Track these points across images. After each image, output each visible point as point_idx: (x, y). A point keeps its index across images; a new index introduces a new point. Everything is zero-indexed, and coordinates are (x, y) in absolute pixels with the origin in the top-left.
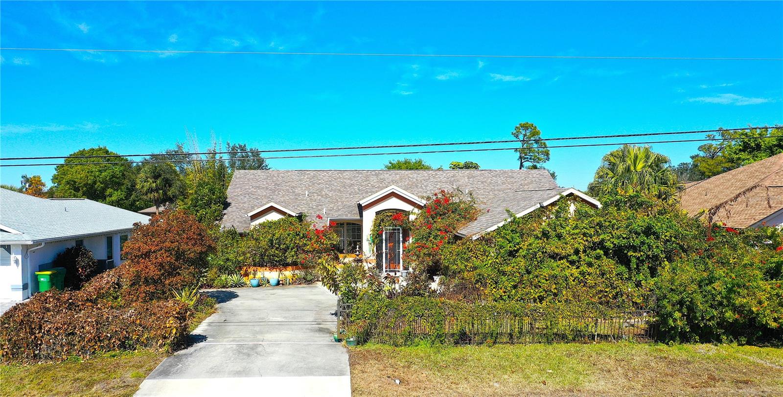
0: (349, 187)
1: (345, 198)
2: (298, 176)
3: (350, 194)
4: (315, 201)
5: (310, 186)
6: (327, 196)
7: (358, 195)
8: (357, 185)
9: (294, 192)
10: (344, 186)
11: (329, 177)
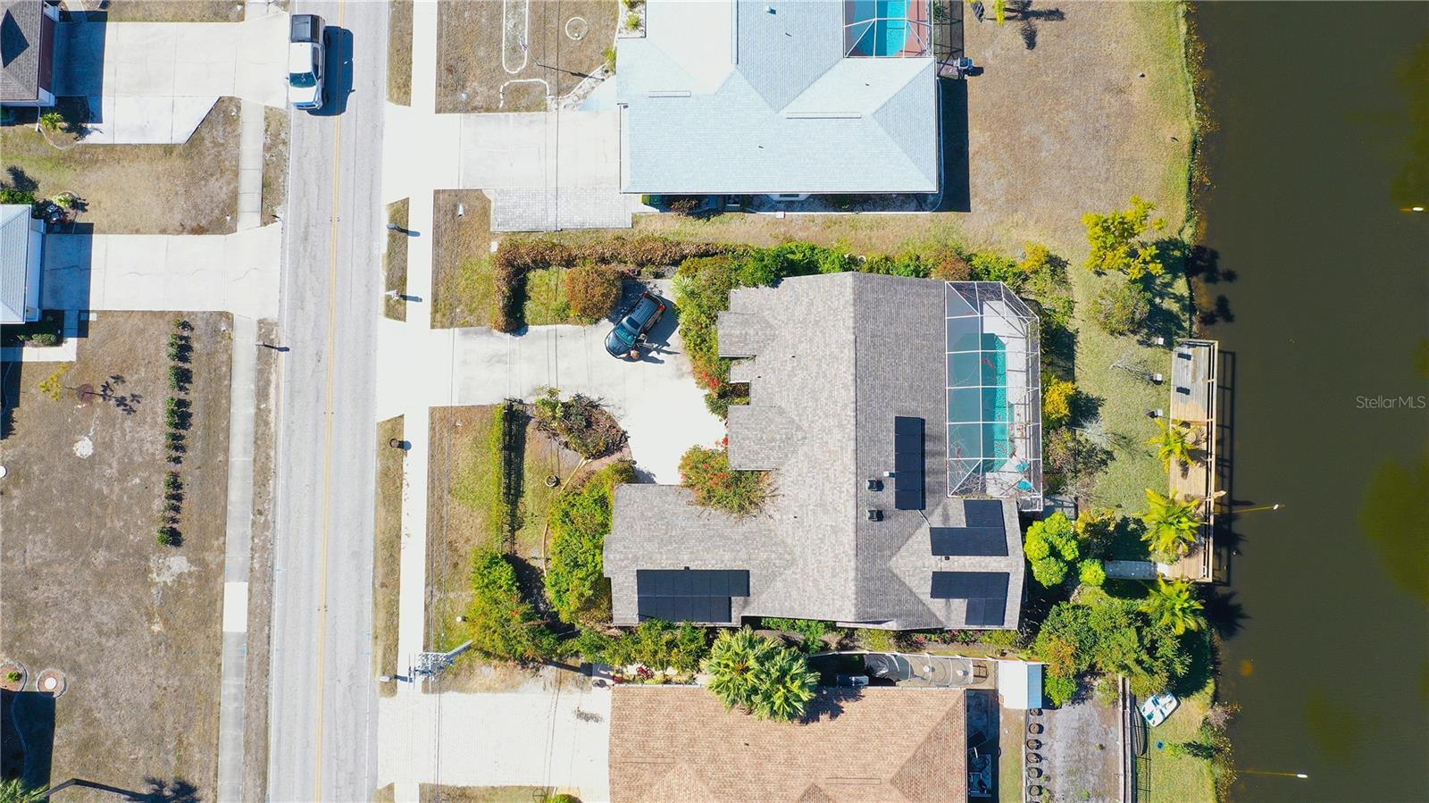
0: (812, 397)
1: (788, 395)
2: (837, 341)
3: (795, 399)
4: (781, 365)
5: (813, 357)
6: (792, 375)
7: (793, 406)
8: (817, 405)
9: (801, 342)
10: (813, 391)
11: (836, 375)
